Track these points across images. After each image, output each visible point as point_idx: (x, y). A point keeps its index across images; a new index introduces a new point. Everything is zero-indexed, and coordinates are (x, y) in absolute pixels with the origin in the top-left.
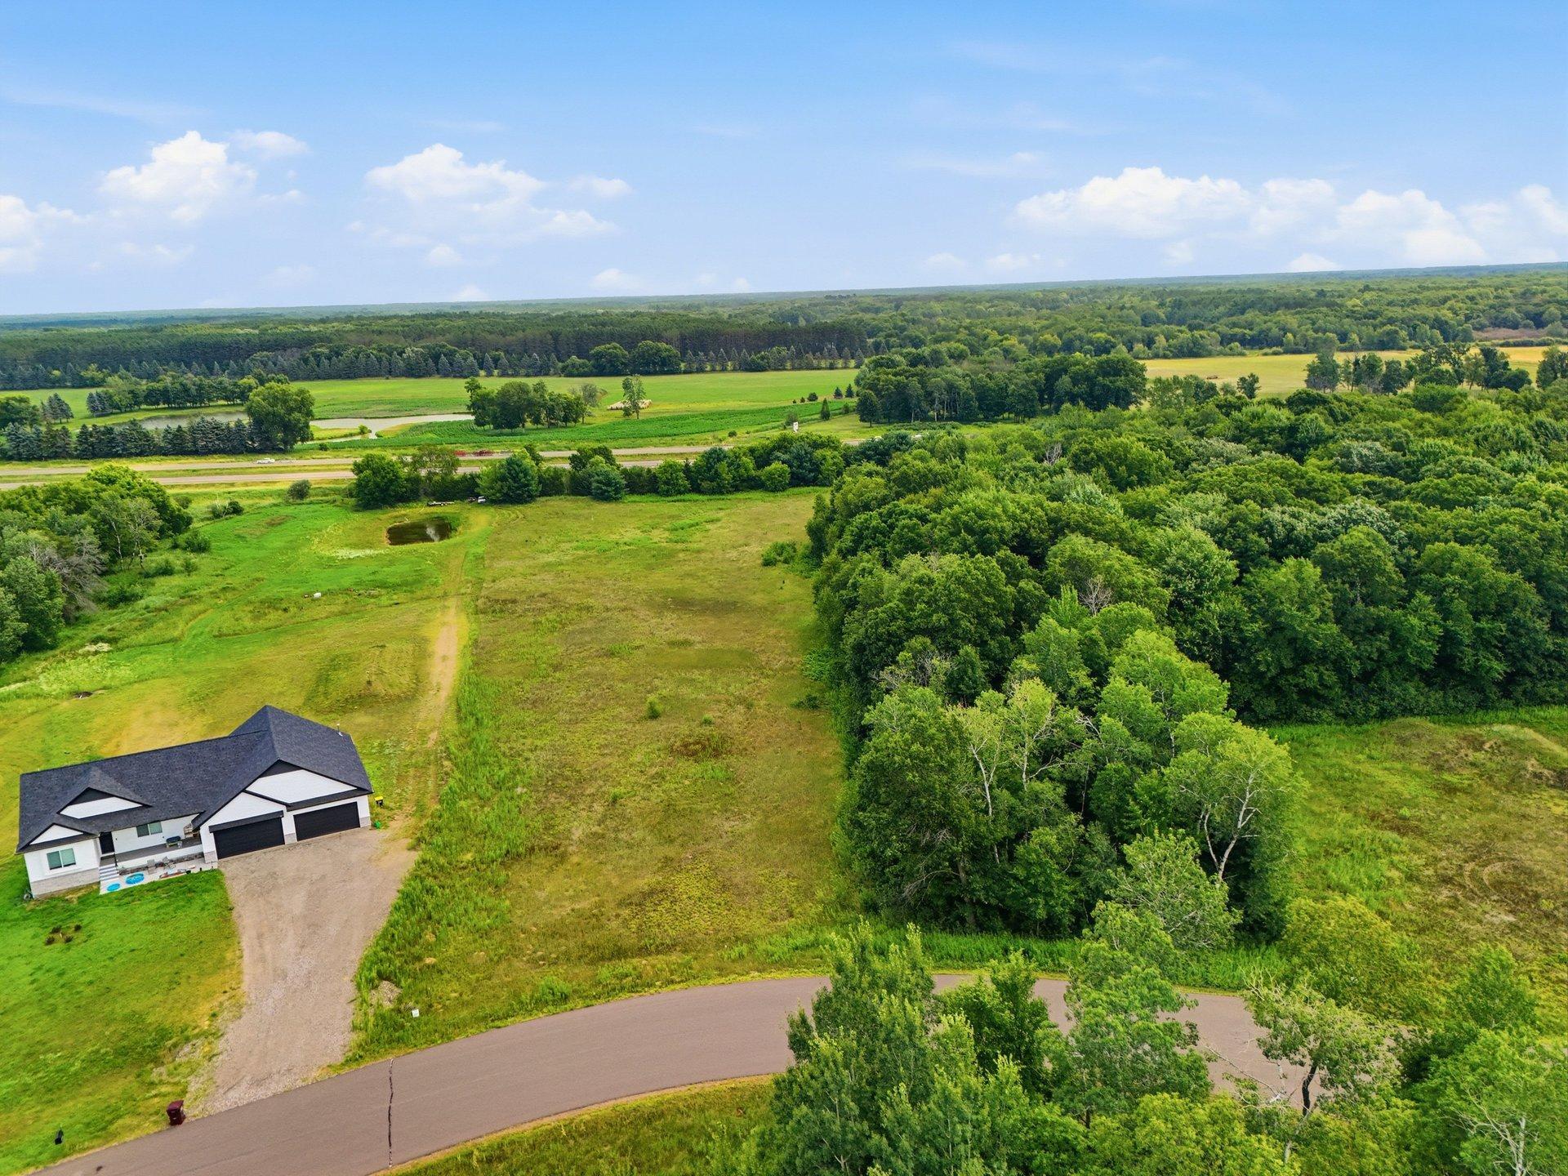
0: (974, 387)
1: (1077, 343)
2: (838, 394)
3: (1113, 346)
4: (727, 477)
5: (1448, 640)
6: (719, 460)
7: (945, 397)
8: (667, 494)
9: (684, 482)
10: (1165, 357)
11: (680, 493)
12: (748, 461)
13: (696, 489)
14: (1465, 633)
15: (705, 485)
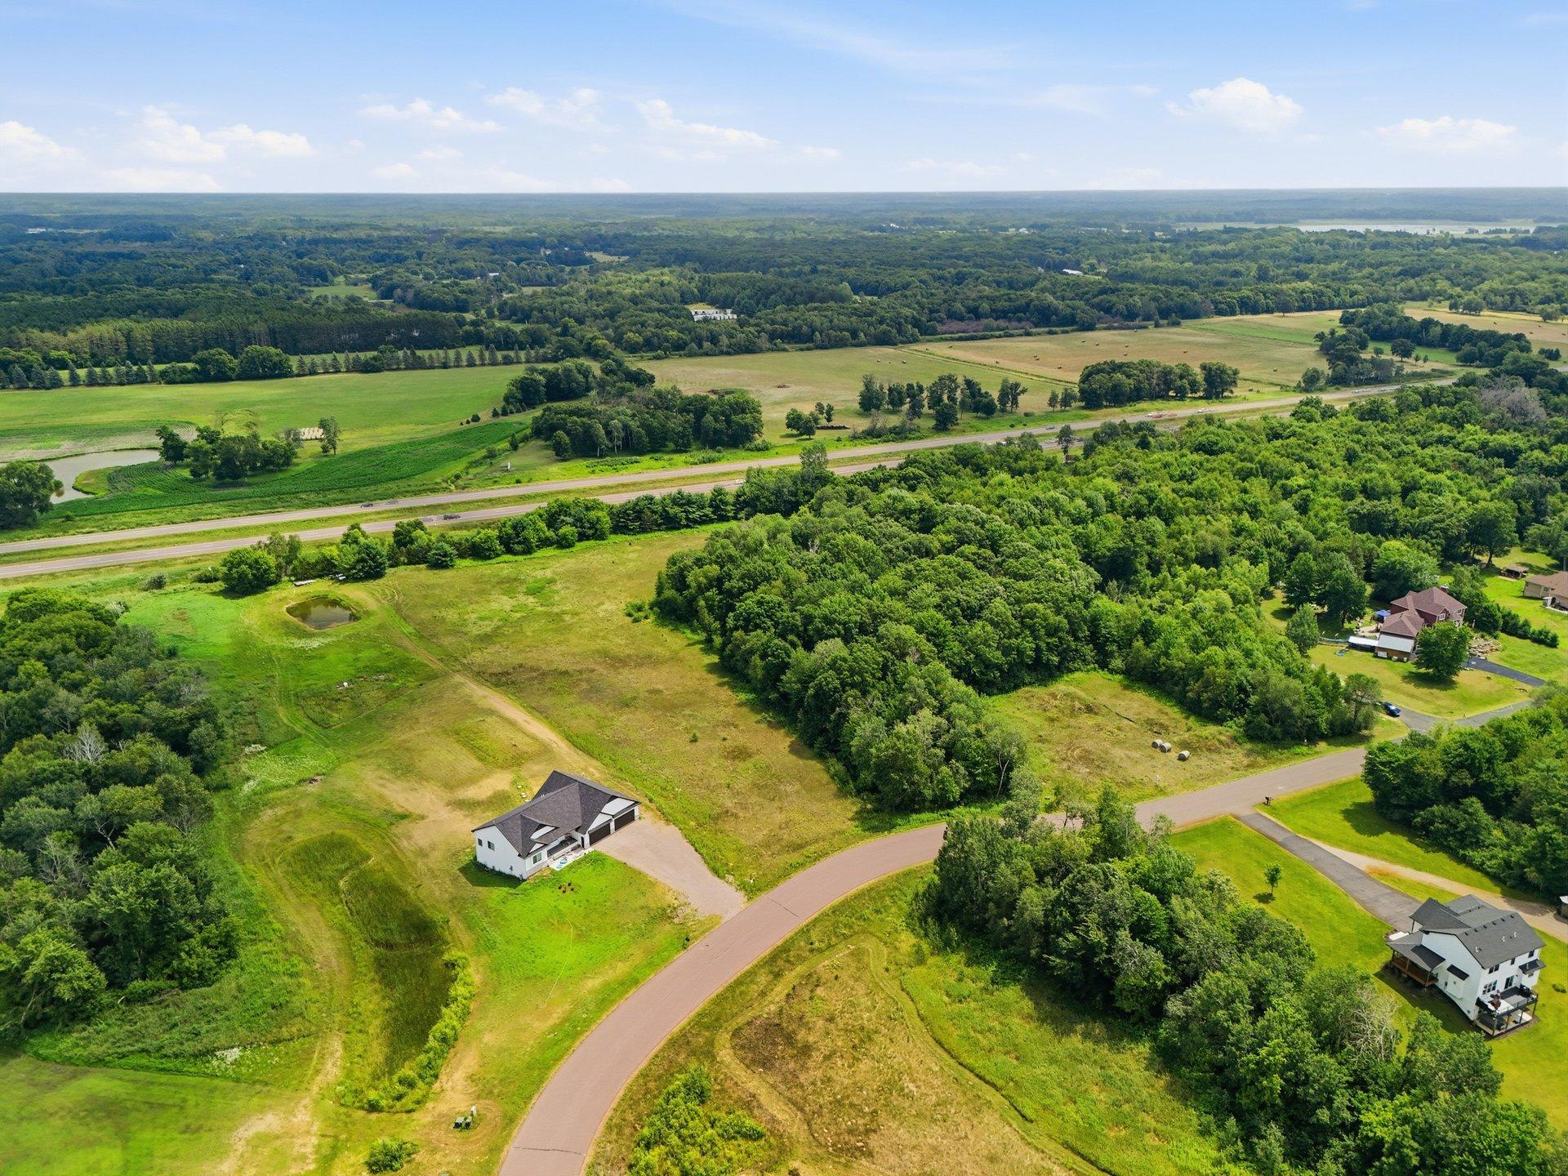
0: (642, 425)
1: (655, 340)
2: (495, 414)
3: (686, 344)
4: (534, 541)
5: (1038, 650)
6: (524, 528)
7: (622, 434)
8: (489, 558)
9: (499, 547)
10: (728, 354)
11: (498, 555)
12: (542, 525)
13: (509, 551)
14: (1043, 646)
15: (518, 548)
